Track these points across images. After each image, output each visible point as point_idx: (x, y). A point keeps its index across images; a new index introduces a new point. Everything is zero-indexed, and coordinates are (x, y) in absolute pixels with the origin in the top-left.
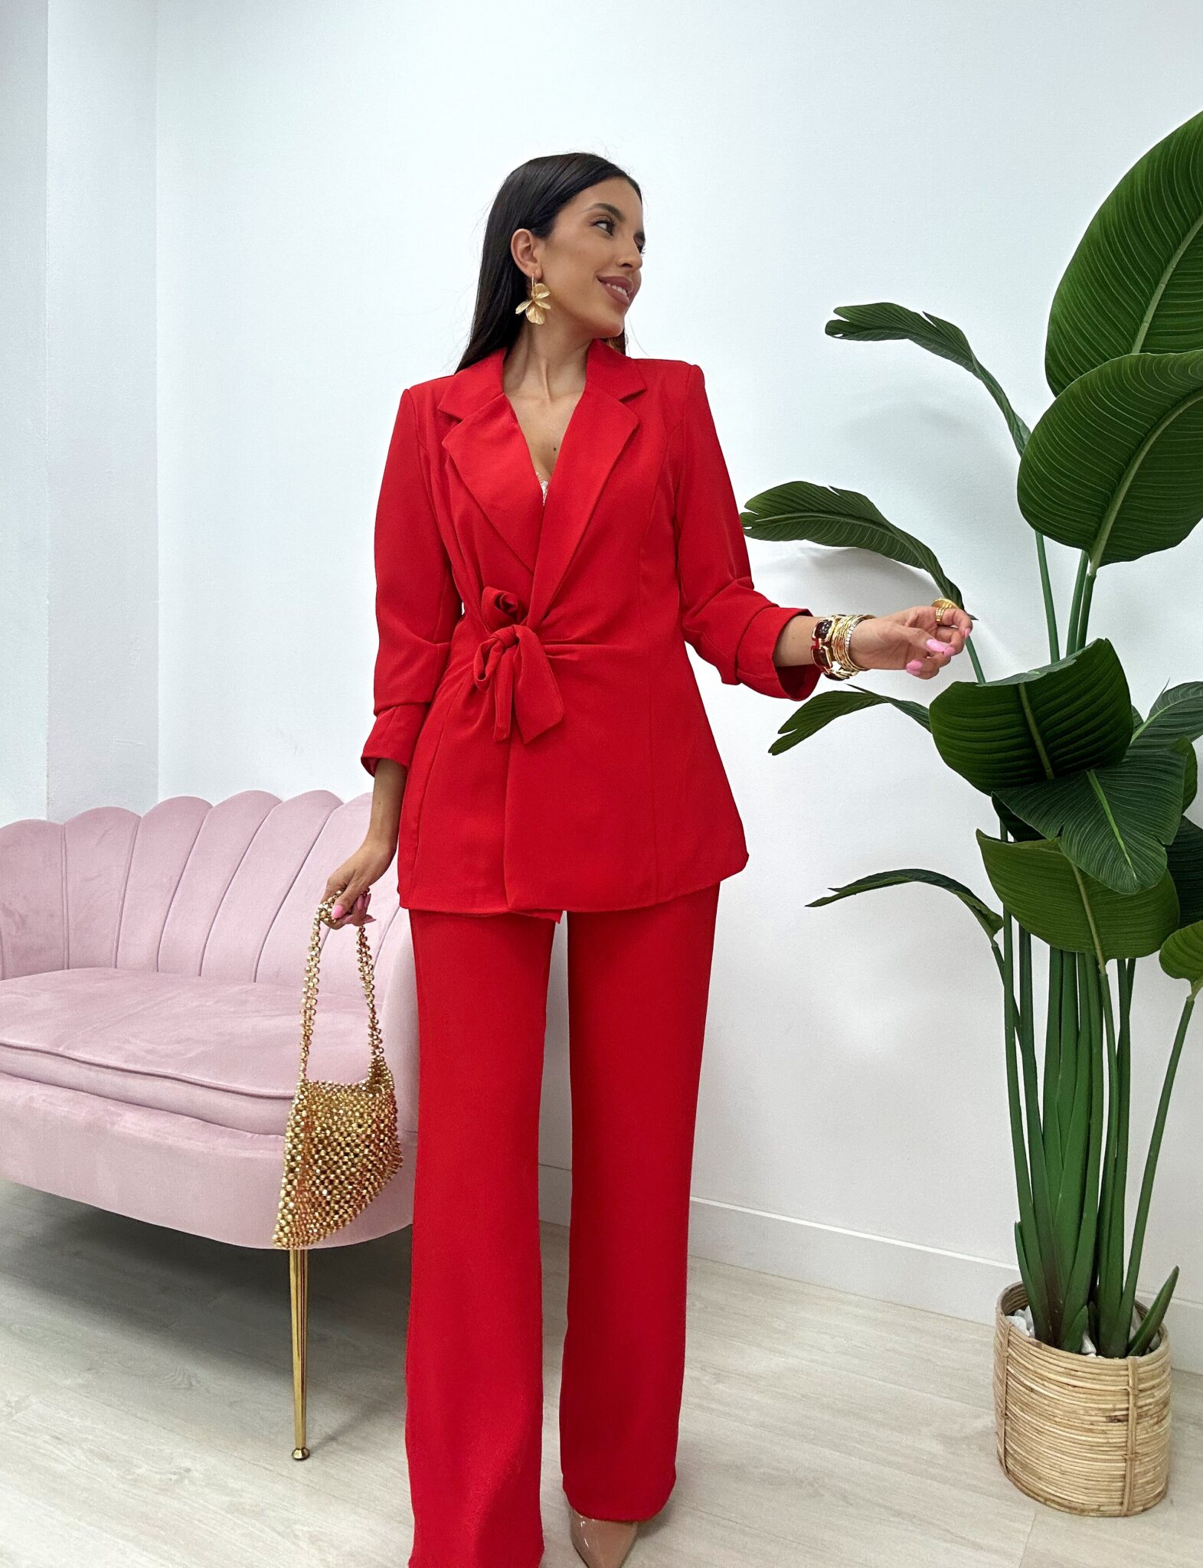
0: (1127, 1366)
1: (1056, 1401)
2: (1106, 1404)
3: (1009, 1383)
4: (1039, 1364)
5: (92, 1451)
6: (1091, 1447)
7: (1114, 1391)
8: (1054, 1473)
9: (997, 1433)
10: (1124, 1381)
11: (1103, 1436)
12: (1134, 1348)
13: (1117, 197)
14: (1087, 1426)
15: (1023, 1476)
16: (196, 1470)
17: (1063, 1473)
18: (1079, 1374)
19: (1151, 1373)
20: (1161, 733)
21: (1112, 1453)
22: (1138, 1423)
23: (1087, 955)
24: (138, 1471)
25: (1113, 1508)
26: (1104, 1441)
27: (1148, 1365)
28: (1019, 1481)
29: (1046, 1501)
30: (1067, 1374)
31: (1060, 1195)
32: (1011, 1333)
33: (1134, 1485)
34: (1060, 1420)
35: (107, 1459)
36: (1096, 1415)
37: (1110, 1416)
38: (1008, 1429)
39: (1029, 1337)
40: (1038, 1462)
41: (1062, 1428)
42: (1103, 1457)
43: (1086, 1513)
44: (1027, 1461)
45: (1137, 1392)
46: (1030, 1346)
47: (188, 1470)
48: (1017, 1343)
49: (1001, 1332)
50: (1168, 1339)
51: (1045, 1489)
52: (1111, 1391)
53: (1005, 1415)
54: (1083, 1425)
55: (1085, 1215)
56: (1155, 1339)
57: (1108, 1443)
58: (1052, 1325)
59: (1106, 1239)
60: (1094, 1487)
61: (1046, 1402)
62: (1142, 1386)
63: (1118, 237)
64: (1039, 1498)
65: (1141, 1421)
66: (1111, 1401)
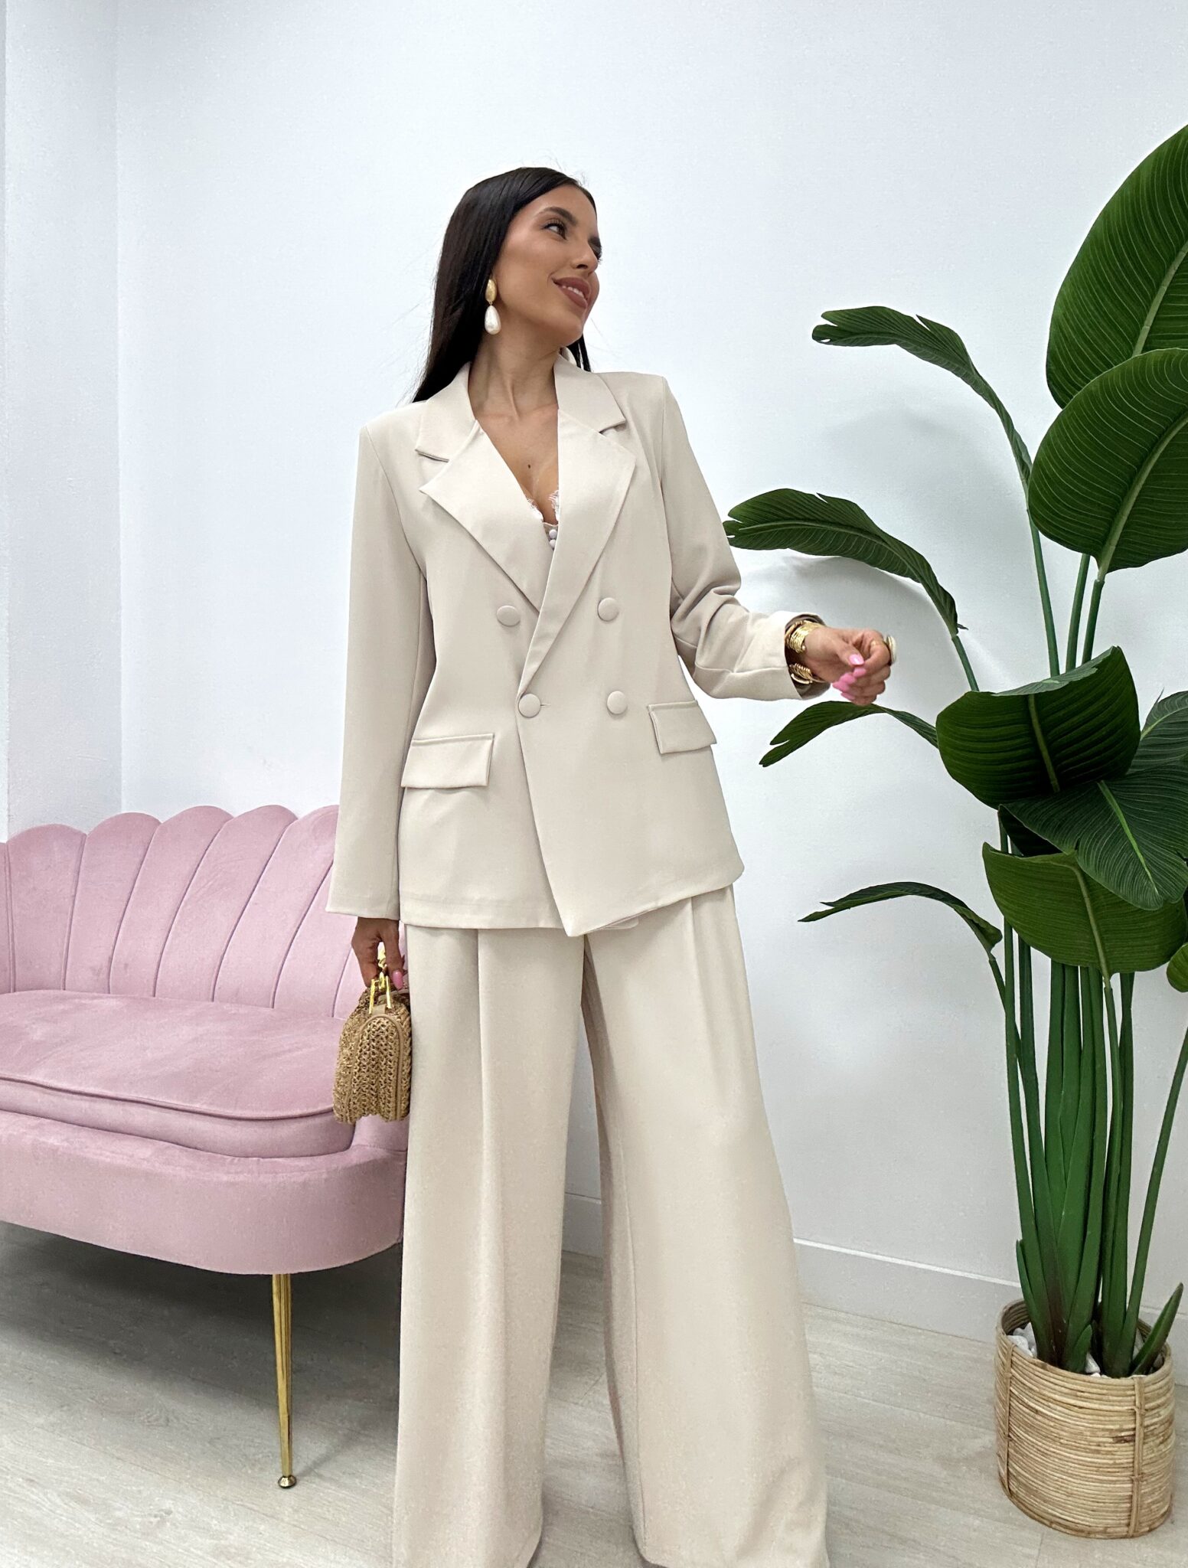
0: (1132, 1385)
1: (1063, 1424)
2: (1111, 1424)
3: (1013, 1405)
4: (1043, 1385)
5: (67, 1494)
6: (1098, 1468)
7: (1120, 1412)
8: (1057, 1494)
9: (999, 1456)
10: (1128, 1400)
11: (1110, 1456)
12: (1139, 1366)
13: (1122, 197)
14: (1093, 1448)
15: (1030, 1500)
16: (179, 1512)
17: (1070, 1495)
18: (1086, 1394)
19: (1157, 1392)
20: (1162, 742)
21: (1119, 1474)
22: (1144, 1443)
23: (1091, 969)
24: (118, 1514)
25: (1118, 1529)
26: (1111, 1462)
27: (1154, 1384)
28: (1022, 1503)
29: (1051, 1524)
30: (1071, 1395)
31: (1063, 1214)
32: (1014, 1354)
33: (1141, 1507)
34: (1066, 1442)
35: (83, 1501)
36: (1103, 1437)
37: (1116, 1437)
38: (1011, 1451)
39: (1034, 1358)
40: (1041, 1483)
41: (1068, 1450)
42: (1110, 1478)
43: (1092, 1536)
44: (1033, 1484)
45: (1143, 1411)
46: (1031, 1365)
47: (169, 1513)
48: (1020, 1363)
49: (1004, 1353)
50: (1173, 1357)
51: (1050, 1511)
52: (1117, 1411)
53: (1008, 1436)
54: (1089, 1447)
55: (1088, 1233)
56: (1159, 1356)
57: (1115, 1464)
58: (1056, 1345)
59: (1108, 1257)
60: (1100, 1508)
61: (1052, 1424)
62: (1147, 1406)
63: (1122, 239)
64: (1045, 1521)
65: (1146, 1441)
66: (1116, 1421)
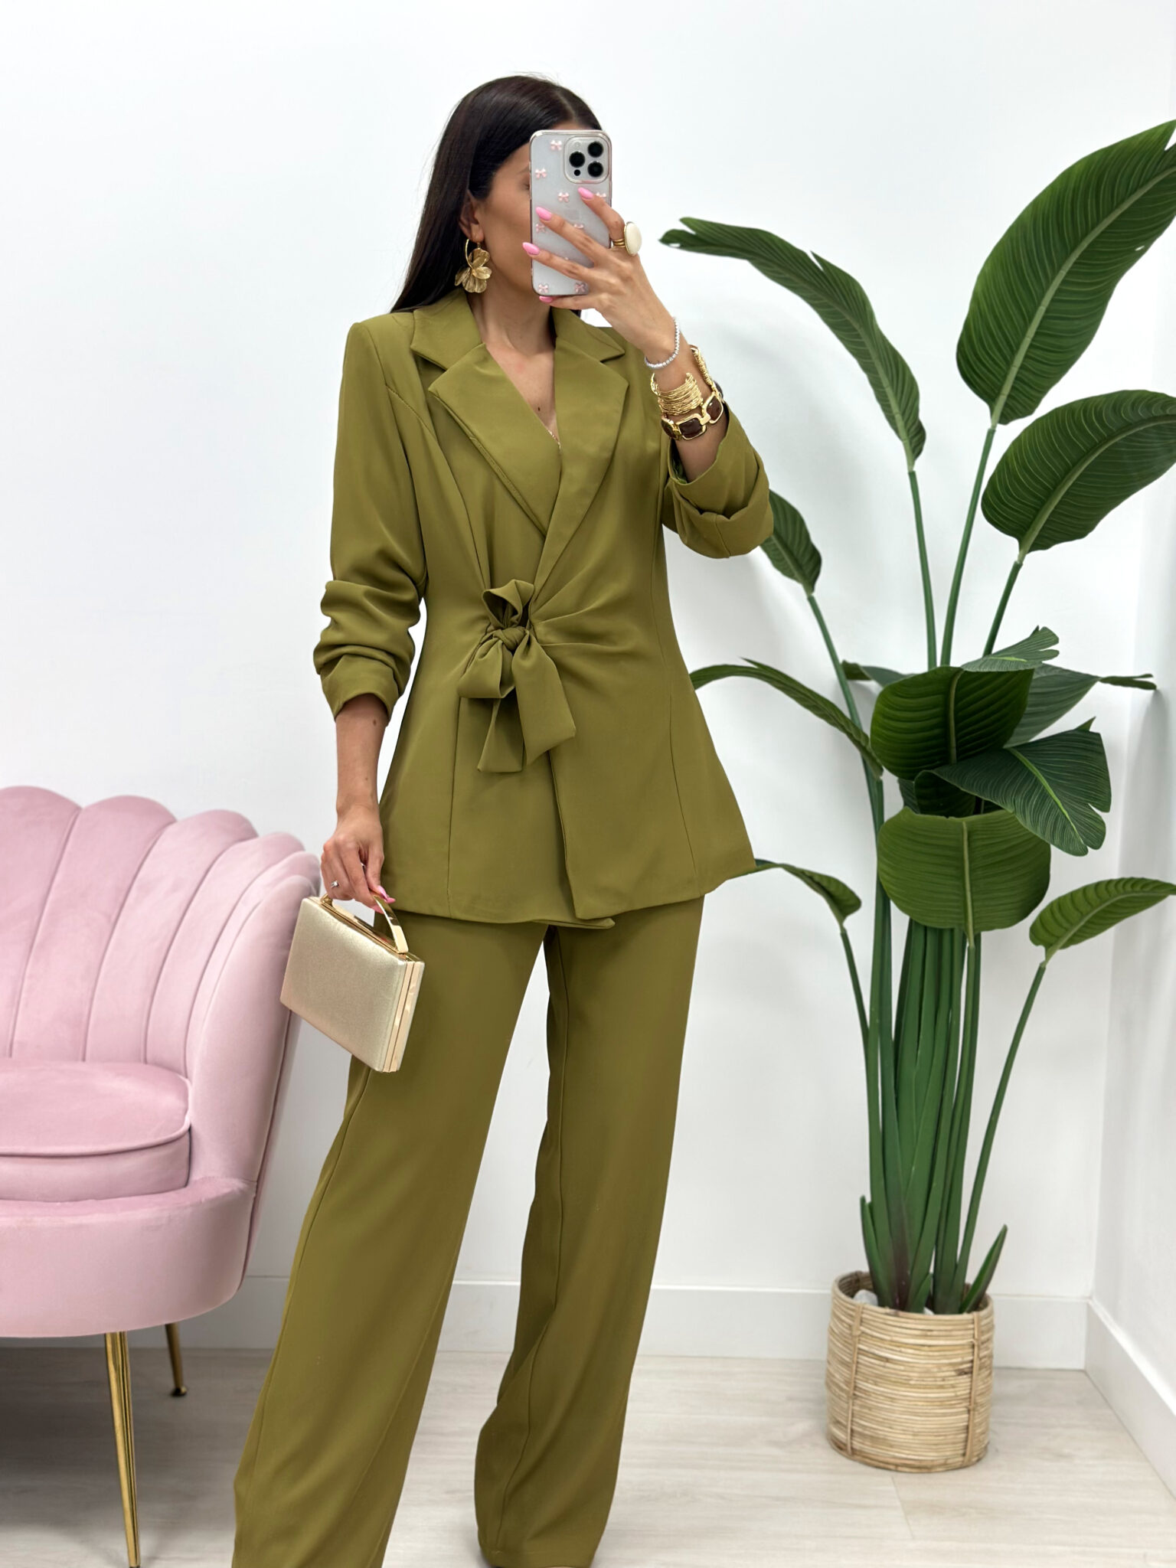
0: (973, 1320)
2: (955, 1358)
6: (942, 1403)
7: (959, 1345)
8: (906, 1437)
10: (970, 1334)
11: (952, 1390)
14: (939, 1383)
17: (915, 1434)
18: (934, 1333)
19: (986, 1326)
21: (958, 1406)
22: (979, 1374)
25: (957, 1460)
26: (953, 1394)
27: (985, 1319)
33: (976, 1436)
36: (947, 1371)
37: (959, 1370)
42: (948, 1411)
43: (933, 1470)
45: (981, 1344)
52: (956, 1346)
54: (934, 1383)
57: (956, 1396)
60: (943, 1442)
61: (900, 1368)
62: (984, 1338)
65: (982, 1372)
66: (958, 1354)
